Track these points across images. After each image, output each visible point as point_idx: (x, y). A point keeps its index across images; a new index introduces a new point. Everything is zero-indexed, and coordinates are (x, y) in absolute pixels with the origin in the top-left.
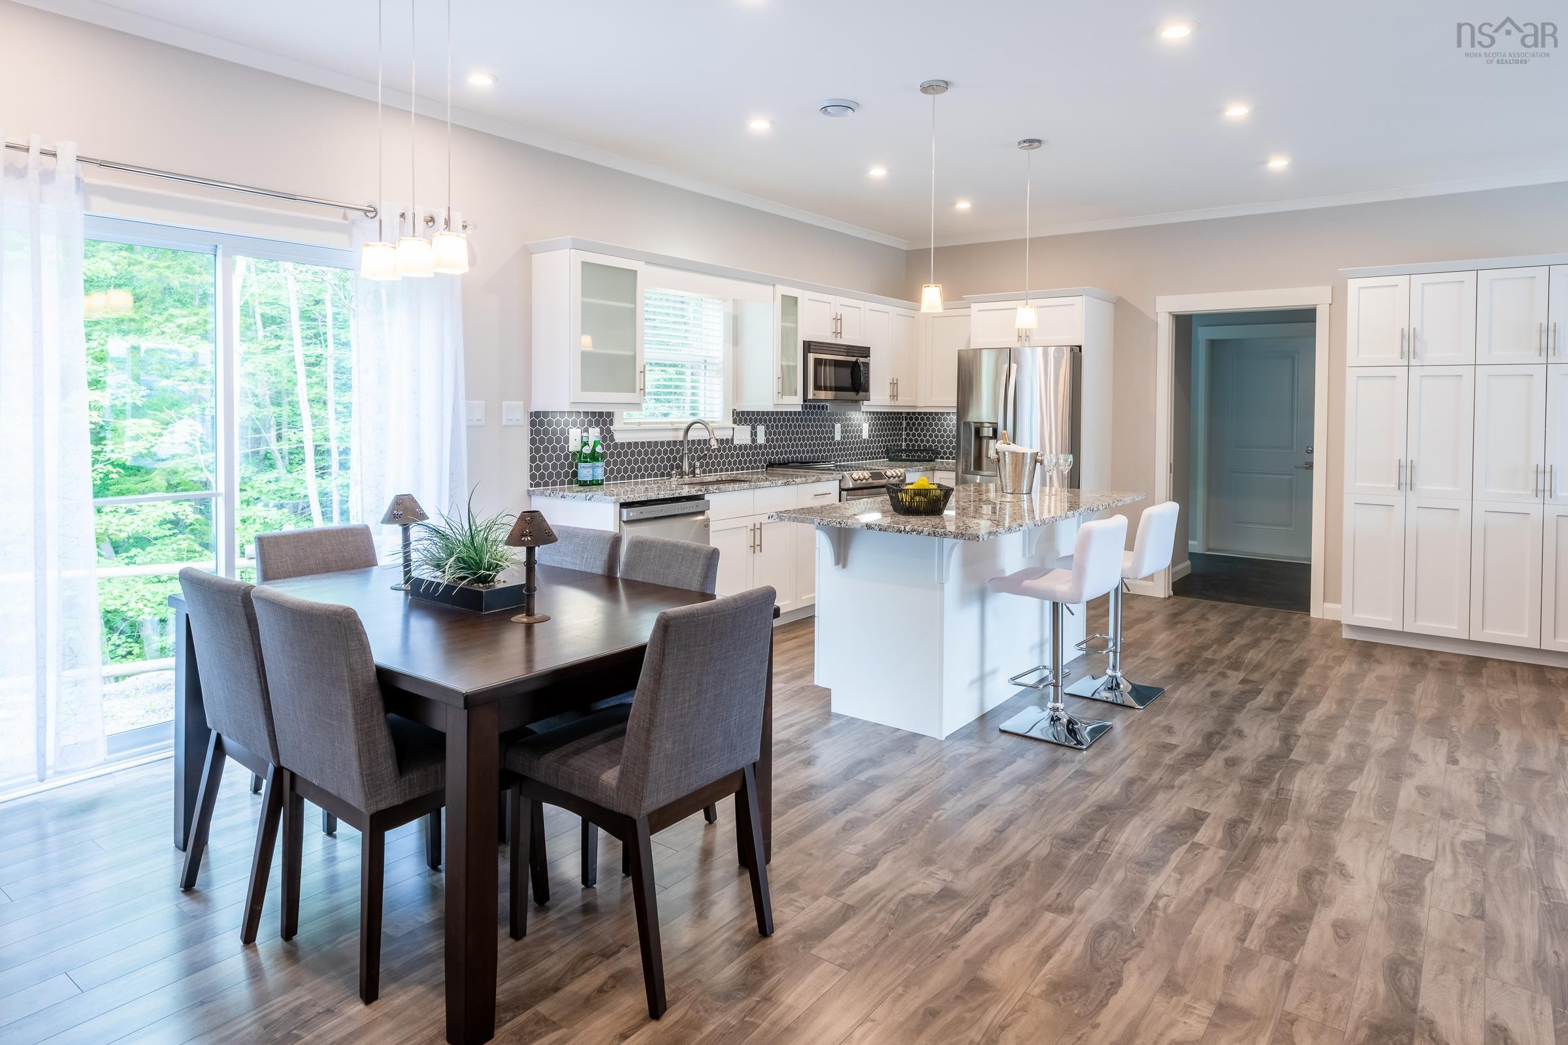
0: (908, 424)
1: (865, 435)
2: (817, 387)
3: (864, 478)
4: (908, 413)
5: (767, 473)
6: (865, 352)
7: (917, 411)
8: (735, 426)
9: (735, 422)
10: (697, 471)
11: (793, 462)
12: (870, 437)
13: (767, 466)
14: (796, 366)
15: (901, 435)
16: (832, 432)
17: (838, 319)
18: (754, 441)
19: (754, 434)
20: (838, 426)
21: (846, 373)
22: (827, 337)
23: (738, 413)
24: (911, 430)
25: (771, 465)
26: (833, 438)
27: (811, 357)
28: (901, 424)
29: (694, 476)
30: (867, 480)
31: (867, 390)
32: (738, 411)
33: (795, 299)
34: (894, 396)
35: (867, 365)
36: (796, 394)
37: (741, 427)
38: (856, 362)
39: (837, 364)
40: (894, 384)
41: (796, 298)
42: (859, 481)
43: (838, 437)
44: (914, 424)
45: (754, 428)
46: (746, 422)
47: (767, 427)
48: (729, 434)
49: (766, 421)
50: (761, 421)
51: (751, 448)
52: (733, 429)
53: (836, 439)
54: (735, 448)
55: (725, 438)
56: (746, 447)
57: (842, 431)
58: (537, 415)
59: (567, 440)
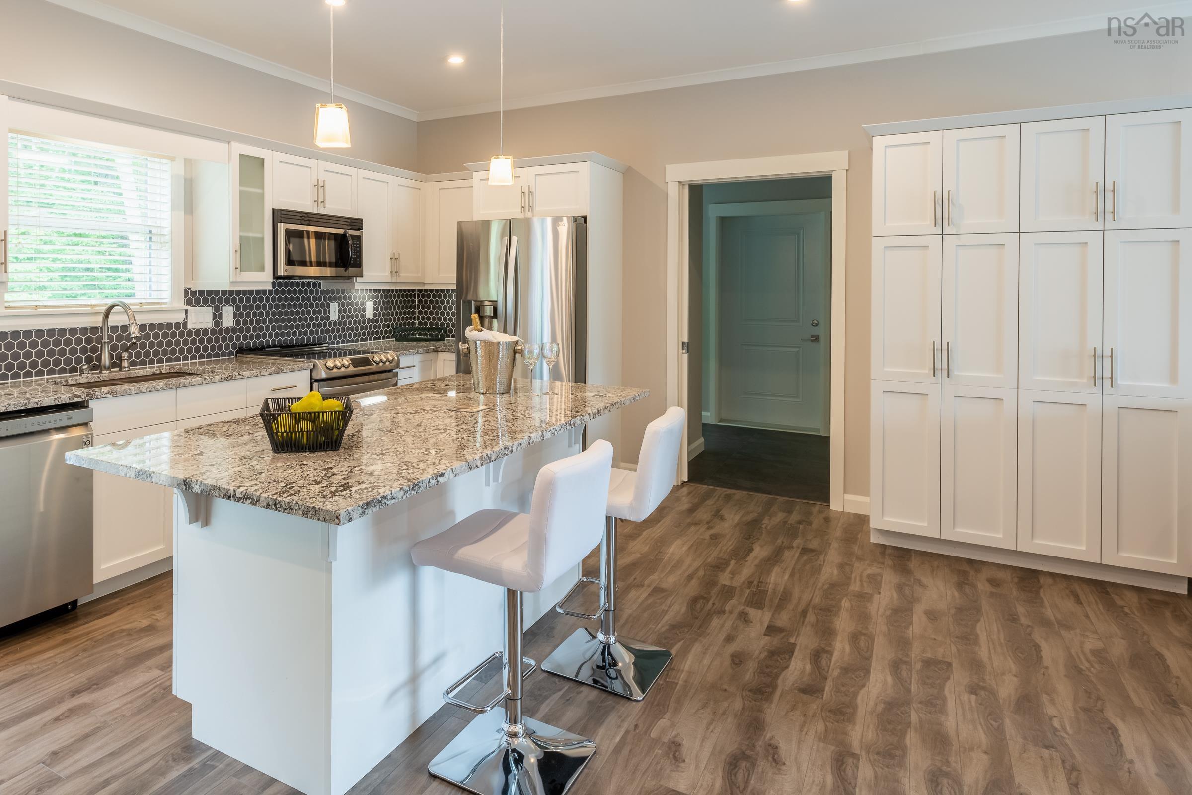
0: (420, 301)
1: (369, 313)
2: (290, 262)
3: (343, 366)
4: (420, 290)
5: (237, 361)
6: (357, 224)
7: (425, 287)
8: (188, 307)
9: (188, 302)
10: (125, 364)
11: (269, 347)
12: (375, 315)
13: (237, 353)
14: (262, 239)
15: (413, 313)
16: (327, 311)
17: (321, 187)
18: (217, 324)
19: (217, 317)
20: (334, 306)
21: (329, 247)
22: (306, 205)
23: (194, 293)
24: (423, 307)
25: (241, 351)
26: (328, 318)
27: (282, 227)
28: (413, 301)
29: (120, 370)
30: (347, 367)
31: (358, 264)
32: (193, 289)
33: (261, 162)
34: (395, 272)
35: (359, 239)
36: (262, 269)
37: (198, 308)
38: (344, 236)
39: (319, 236)
40: (395, 259)
41: (263, 159)
42: (335, 370)
43: (334, 316)
44: (426, 301)
45: (217, 308)
46: (205, 302)
47: (238, 308)
48: (179, 318)
49: (234, 300)
50: (227, 302)
51: (213, 332)
52: (186, 311)
53: (331, 319)
54: (190, 333)
55: (174, 322)
56: (206, 331)
57: (340, 311)
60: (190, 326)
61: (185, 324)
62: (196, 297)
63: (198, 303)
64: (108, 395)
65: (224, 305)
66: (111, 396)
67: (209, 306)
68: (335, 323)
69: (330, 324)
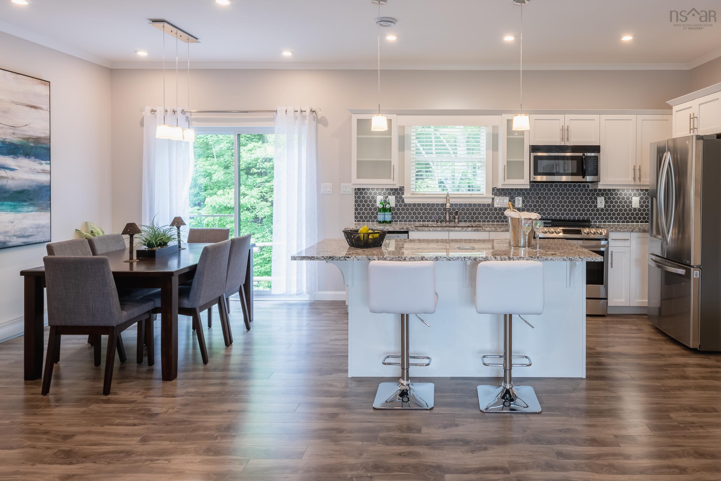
1: (635, 205)
2: (537, 174)
6: (595, 149)
8: (495, 197)
9: (495, 194)
10: (457, 220)
14: (523, 162)
16: (595, 202)
17: (565, 130)
19: (512, 202)
20: (601, 199)
21: (571, 164)
22: (554, 141)
23: (498, 190)
26: (596, 206)
27: (534, 155)
29: (454, 223)
30: (558, 233)
32: (498, 188)
36: (522, 178)
37: (500, 197)
38: (584, 156)
42: (548, 234)
43: (601, 205)
45: (512, 198)
46: (505, 195)
47: (526, 198)
48: (490, 201)
49: (524, 194)
50: (519, 195)
52: (493, 199)
53: (598, 207)
54: (496, 209)
55: (486, 203)
56: (505, 209)
57: (606, 202)
58: (359, 189)
59: (375, 201)
60: (496, 206)
61: (493, 205)
62: (498, 192)
63: (500, 195)
64: (415, 230)
65: (517, 196)
66: (416, 230)
67: (507, 196)
68: (602, 210)
69: (598, 210)
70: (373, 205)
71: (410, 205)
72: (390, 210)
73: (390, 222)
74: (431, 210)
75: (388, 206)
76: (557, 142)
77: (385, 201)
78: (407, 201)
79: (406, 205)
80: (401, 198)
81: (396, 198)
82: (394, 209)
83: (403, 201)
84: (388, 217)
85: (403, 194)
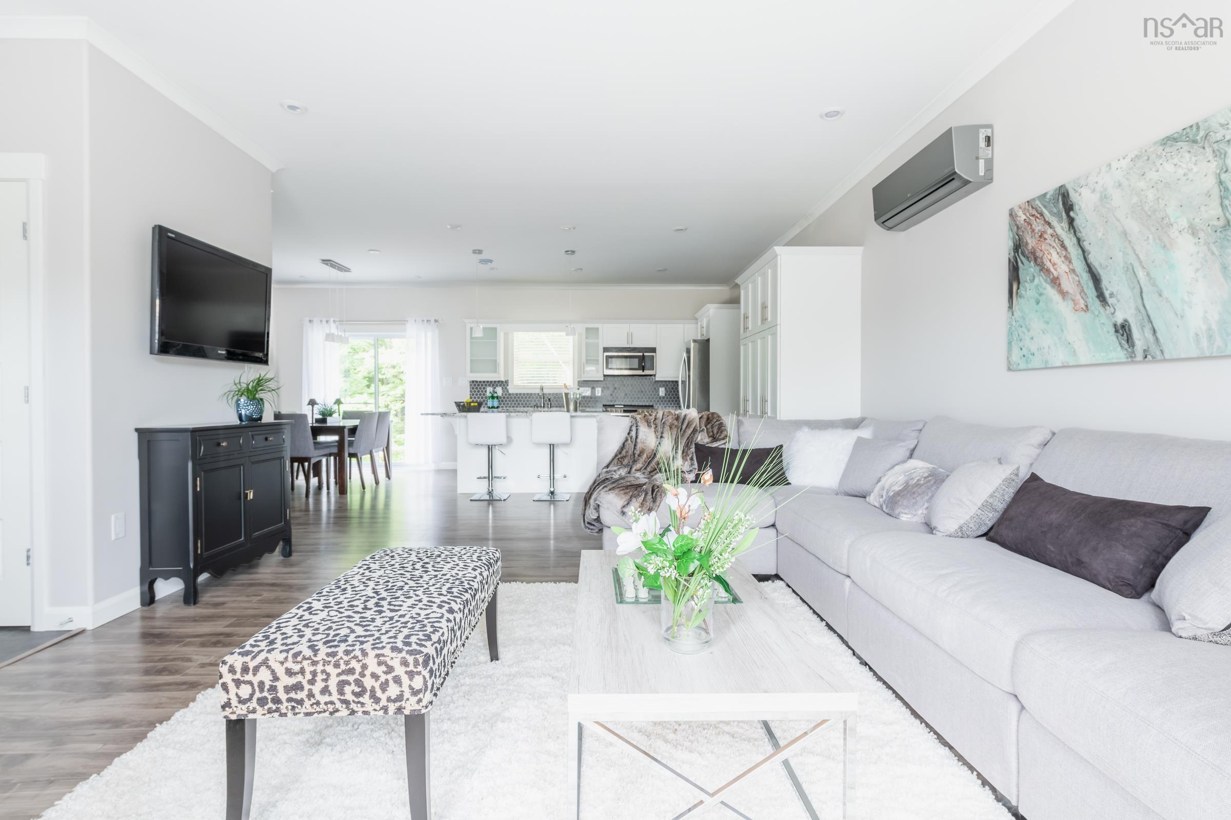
2: (609, 369)
6: (654, 350)
8: (579, 387)
14: (598, 360)
17: (629, 337)
18: (593, 395)
19: (593, 392)
21: (635, 361)
22: (622, 344)
27: (605, 355)
31: (652, 369)
32: (581, 380)
33: (597, 329)
35: (653, 356)
38: (645, 356)
39: (629, 357)
45: (592, 388)
46: (588, 385)
47: (604, 388)
48: (575, 391)
49: (601, 385)
50: (598, 386)
51: (591, 398)
54: (582, 397)
55: (573, 392)
56: (587, 397)
57: (667, 392)
58: (473, 382)
59: (486, 391)
60: (581, 395)
61: (579, 394)
63: (583, 385)
65: (596, 386)
67: (589, 387)
68: (664, 398)
69: (660, 398)
70: (484, 395)
71: (513, 394)
72: (497, 397)
73: (498, 407)
74: (529, 398)
75: (495, 395)
76: (625, 345)
77: (494, 391)
78: (511, 391)
79: (510, 394)
80: (506, 388)
81: (503, 388)
82: (501, 397)
83: (508, 391)
84: (496, 403)
85: (508, 385)
